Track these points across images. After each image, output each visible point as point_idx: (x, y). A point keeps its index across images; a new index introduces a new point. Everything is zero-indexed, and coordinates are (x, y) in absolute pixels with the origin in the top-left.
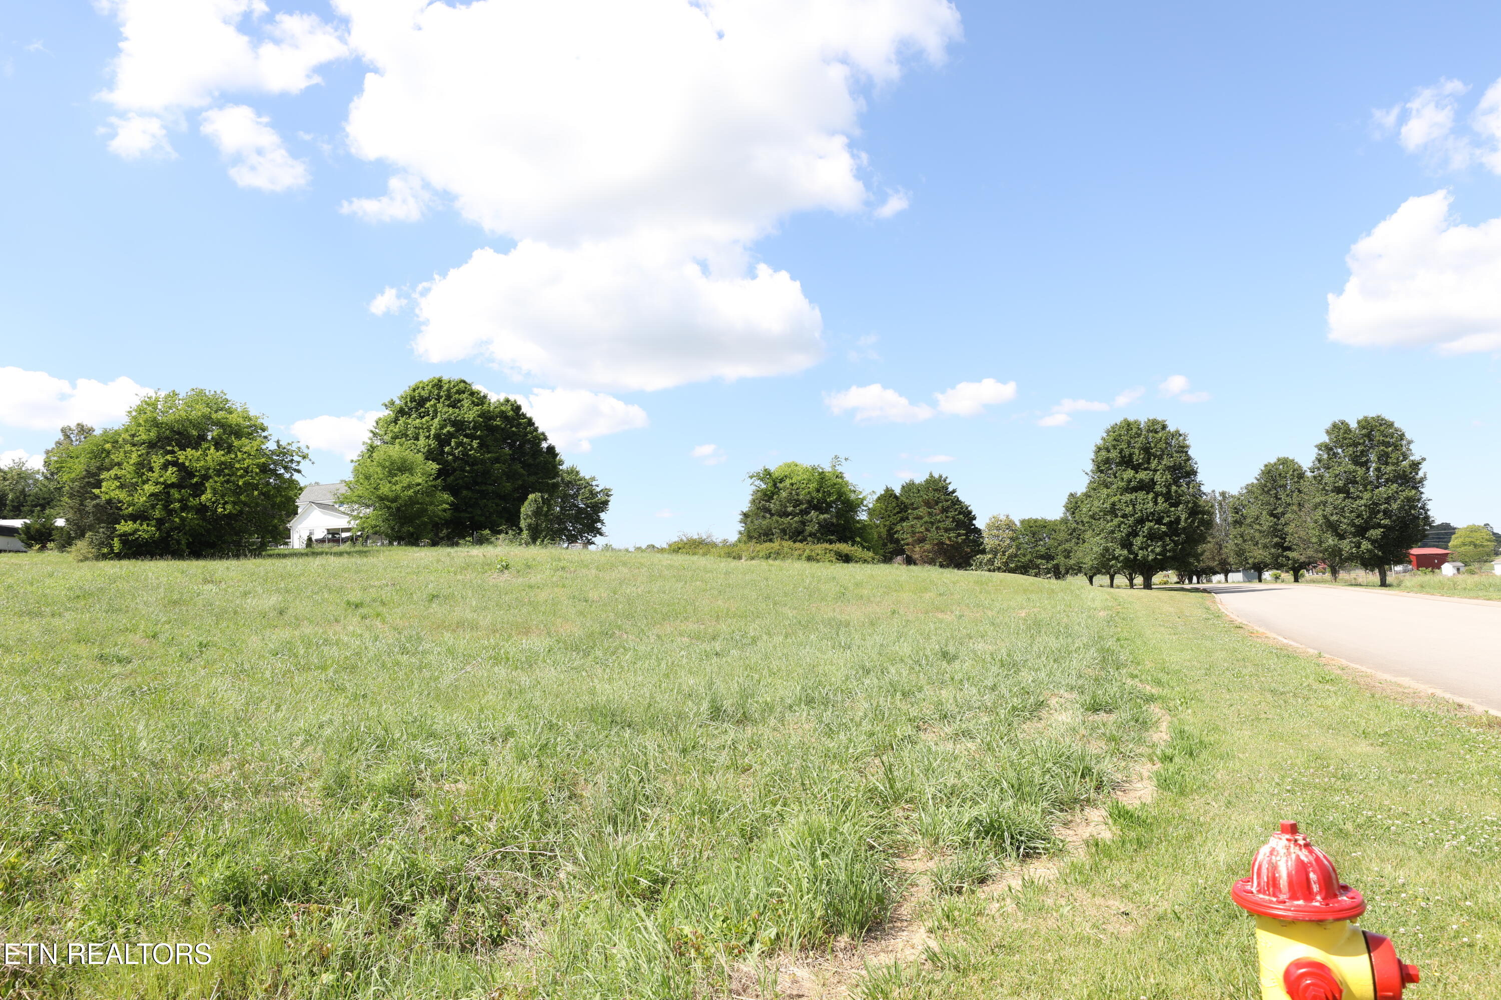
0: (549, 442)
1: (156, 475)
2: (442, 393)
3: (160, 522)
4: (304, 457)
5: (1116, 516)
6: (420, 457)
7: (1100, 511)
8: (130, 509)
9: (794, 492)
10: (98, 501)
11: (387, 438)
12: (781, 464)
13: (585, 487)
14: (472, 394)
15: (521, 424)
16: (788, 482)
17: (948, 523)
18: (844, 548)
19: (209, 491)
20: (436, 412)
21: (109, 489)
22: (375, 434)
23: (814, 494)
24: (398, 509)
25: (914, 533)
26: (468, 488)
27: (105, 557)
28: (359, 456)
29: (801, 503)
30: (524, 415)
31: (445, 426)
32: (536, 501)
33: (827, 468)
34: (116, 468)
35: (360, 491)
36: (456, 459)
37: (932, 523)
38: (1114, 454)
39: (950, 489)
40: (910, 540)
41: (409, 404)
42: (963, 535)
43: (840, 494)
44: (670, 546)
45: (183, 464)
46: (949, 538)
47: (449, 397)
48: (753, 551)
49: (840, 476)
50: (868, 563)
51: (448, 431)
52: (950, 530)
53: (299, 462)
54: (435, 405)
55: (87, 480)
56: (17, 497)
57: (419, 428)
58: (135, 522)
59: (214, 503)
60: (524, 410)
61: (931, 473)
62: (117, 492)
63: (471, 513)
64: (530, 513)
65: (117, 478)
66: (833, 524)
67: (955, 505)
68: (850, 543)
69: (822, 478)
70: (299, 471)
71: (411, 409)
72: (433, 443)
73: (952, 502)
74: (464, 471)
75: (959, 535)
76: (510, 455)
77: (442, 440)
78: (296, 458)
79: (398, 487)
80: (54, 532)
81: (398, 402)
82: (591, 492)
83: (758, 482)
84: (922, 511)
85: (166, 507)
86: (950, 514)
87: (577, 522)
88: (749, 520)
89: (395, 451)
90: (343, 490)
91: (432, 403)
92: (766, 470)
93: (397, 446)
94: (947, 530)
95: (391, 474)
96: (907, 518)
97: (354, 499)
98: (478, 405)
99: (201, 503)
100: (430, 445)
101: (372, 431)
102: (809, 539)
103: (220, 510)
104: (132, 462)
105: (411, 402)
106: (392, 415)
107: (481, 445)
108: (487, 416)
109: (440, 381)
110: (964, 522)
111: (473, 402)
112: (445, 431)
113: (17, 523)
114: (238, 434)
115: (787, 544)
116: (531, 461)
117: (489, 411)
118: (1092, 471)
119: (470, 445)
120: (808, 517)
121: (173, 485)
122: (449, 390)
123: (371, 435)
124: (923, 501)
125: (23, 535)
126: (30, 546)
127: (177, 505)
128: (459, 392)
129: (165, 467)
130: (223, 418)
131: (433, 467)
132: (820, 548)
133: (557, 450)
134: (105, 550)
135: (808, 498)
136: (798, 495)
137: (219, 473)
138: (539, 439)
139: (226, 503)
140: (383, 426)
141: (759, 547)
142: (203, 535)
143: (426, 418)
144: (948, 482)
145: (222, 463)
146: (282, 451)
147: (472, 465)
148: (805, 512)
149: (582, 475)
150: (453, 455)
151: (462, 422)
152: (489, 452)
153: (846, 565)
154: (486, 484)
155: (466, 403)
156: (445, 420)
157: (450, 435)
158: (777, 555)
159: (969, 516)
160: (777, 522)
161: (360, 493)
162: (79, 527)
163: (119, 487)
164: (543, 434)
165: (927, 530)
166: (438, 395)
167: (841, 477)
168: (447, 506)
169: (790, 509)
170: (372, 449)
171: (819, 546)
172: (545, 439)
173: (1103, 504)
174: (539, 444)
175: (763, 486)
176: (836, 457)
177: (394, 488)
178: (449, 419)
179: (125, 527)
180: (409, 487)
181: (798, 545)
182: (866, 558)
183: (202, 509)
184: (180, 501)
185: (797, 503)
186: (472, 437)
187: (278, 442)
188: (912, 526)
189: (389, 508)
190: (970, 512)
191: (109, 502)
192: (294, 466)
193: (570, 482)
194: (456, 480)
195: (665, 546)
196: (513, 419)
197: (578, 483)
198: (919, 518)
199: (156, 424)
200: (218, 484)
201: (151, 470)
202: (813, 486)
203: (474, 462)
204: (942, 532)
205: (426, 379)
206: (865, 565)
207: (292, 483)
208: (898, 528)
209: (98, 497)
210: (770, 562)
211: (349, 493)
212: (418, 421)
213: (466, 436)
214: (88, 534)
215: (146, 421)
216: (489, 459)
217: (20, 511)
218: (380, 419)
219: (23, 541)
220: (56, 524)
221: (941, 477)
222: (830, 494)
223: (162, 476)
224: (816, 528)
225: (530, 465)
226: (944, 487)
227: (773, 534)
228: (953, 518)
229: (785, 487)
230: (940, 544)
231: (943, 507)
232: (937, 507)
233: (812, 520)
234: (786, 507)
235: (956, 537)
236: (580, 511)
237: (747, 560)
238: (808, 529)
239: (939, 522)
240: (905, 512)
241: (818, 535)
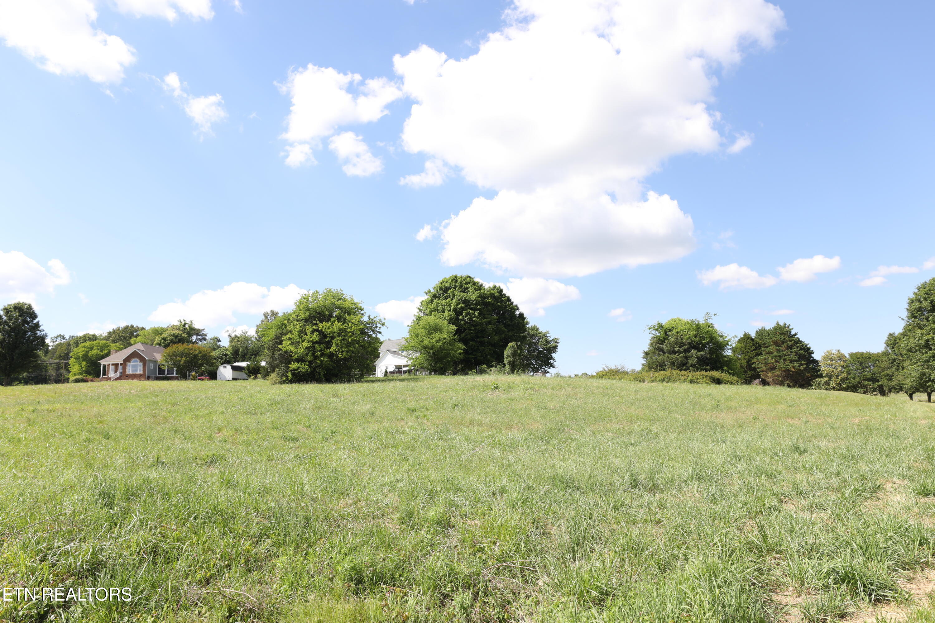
0: (520, 311)
2: (457, 284)
3: (311, 363)
4: (383, 325)
5: (931, 349)
6: (446, 322)
7: (916, 346)
8: (296, 356)
9: (679, 338)
10: (281, 352)
11: (427, 312)
12: (669, 319)
13: (543, 338)
14: (474, 284)
15: (503, 300)
16: (675, 331)
17: (792, 356)
18: (716, 374)
19: (334, 345)
20: (454, 296)
21: (286, 346)
22: (420, 310)
23: (693, 339)
24: (434, 353)
25: (766, 364)
26: (473, 340)
27: (283, 382)
28: (412, 323)
29: (684, 345)
30: (505, 295)
31: (459, 304)
32: (513, 347)
33: (702, 321)
34: (289, 333)
35: (413, 343)
36: (466, 323)
37: (780, 357)
38: (925, 304)
39: (793, 332)
40: (764, 368)
41: (439, 292)
42: (804, 364)
43: (712, 339)
44: (597, 374)
45: (322, 330)
46: (794, 367)
47: (461, 286)
48: (652, 377)
49: (711, 326)
50: (734, 384)
51: (461, 307)
52: (794, 361)
53: (380, 328)
54: (453, 291)
55: (275, 341)
56: (244, 351)
57: (445, 306)
58: (298, 363)
59: (337, 352)
60: (505, 292)
61: (777, 323)
62: (290, 347)
63: (475, 355)
64: (510, 354)
65: (290, 339)
66: (707, 358)
67: (797, 343)
68: (720, 371)
69: (699, 328)
70: (380, 333)
71: (440, 295)
72: (453, 314)
73: (795, 342)
74: (471, 330)
75: (801, 364)
76: (497, 319)
77: (458, 312)
78: (379, 325)
79: (434, 341)
80: (260, 369)
81: (432, 291)
82: (546, 340)
83: (654, 332)
84: (773, 348)
85: (313, 354)
86: (793, 350)
87: (538, 359)
88: (649, 356)
89: (432, 319)
90: (404, 343)
91: (452, 290)
92: (659, 324)
93: (433, 317)
94: (791, 361)
95: (430, 333)
96: (761, 354)
97: (410, 348)
98: (478, 290)
99: (330, 352)
100: (451, 315)
101: (419, 308)
102: (691, 368)
103: (340, 356)
104: (297, 330)
105: (440, 290)
106: (430, 298)
107: (480, 314)
108: (483, 297)
109: (456, 277)
110: (804, 356)
111: (475, 289)
112: (459, 306)
113: (244, 364)
114: (349, 313)
115: (676, 372)
116: (509, 323)
117: (484, 293)
118: (908, 317)
119: (474, 314)
120: (690, 354)
121: (316, 342)
122: (461, 282)
123: (418, 310)
124: (773, 341)
125: (246, 371)
126: (250, 376)
127: (319, 353)
128: (467, 283)
129: (312, 332)
130: (341, 304)
131: (453, 328)
132: (699, 374)
133: (525, 316)
134: (284, 379)
135: (689, 341)
136: (682, 339)
137: (339, 335)
138: (514, 309)
139: (343, 351)
140: (424, 305)
141: (656, 374)
142: (332, 370)
143: (449, 299)
144: (790, 328)
145: (341, 329)
146: (371, 322)
147: (475, 326)
148: (688, 351)
149: (540, 330)
150: (464, 320)
151: (469, 301)
152: (485, 318)
153: (718, 386)
154: (483, 337)
155: (471, 290)
156: (459, 300)
157: (462, 309)
158: (669, 379)
159: (808, 351)
160: (668, 357)
161: (413, 344)
162: (272, 366)
163: (291, 344)
164: (516, 306)
165: (777, 361)
166: (455, 285)
167: (712, 327)
168: (461, 351)
169: (677, 349)
170: (419, 318)
172: (518, 309)
173: (919, 341)
174: (514, 312)
175: (658, 334)
176: (708, 314)
177: (431, 341)
178: (462, 299)
179: (293, 366)
180: (440, 340)
181: (683, 372)
182: (732, 381)
183: (331, 355)
184: (320, 351)
185: (682, 345)
186: (475, 309)
187: (369, 316)
188: (765, 359)
189: (429, 353)
190: (809, 349)
191: (286, 352)
192: (377, 330)
193: (533, 335)
194: (466, 335)
195: (594, 374)
196: (498, 297)
197: (538, 335)
198: (770, 353)
199: (308, 309)
200: (339, 341)
201: (306, 334)
202: (692, 333)
203: (476, 325)
204: (788, 363)
205: (448, 277)
206: (732, 385)
207: (377, 339)
208: (755, 360)
209: (281, 350)
210: (665, 384)
211: (407, 344)
212: (444, 301)
213: (471, 309)
214: (276, 370)
215: (303, 308)
216: (485, 322)
217: (245, 358)
218: (423, 301)
219: (246, 374)
220: (262, 365)
221: (785, 324)
222: (704, 338)
223: (311, 338)
224: (695, 361)
225: (509, 325)
226: (787, 332)
227: (666, 366)
228: (796, 353)
229: (673, 334)
230: (787, 371)
231: (787, 345)
232: (783, 346)
233: (692, 356)
234: (674, 347)
235: (799, 366)
236: (540, 352)
237: (648, 383)
238: (690, 362)
239: (785, 355)
240: (759, 349)
241: (697, 365)
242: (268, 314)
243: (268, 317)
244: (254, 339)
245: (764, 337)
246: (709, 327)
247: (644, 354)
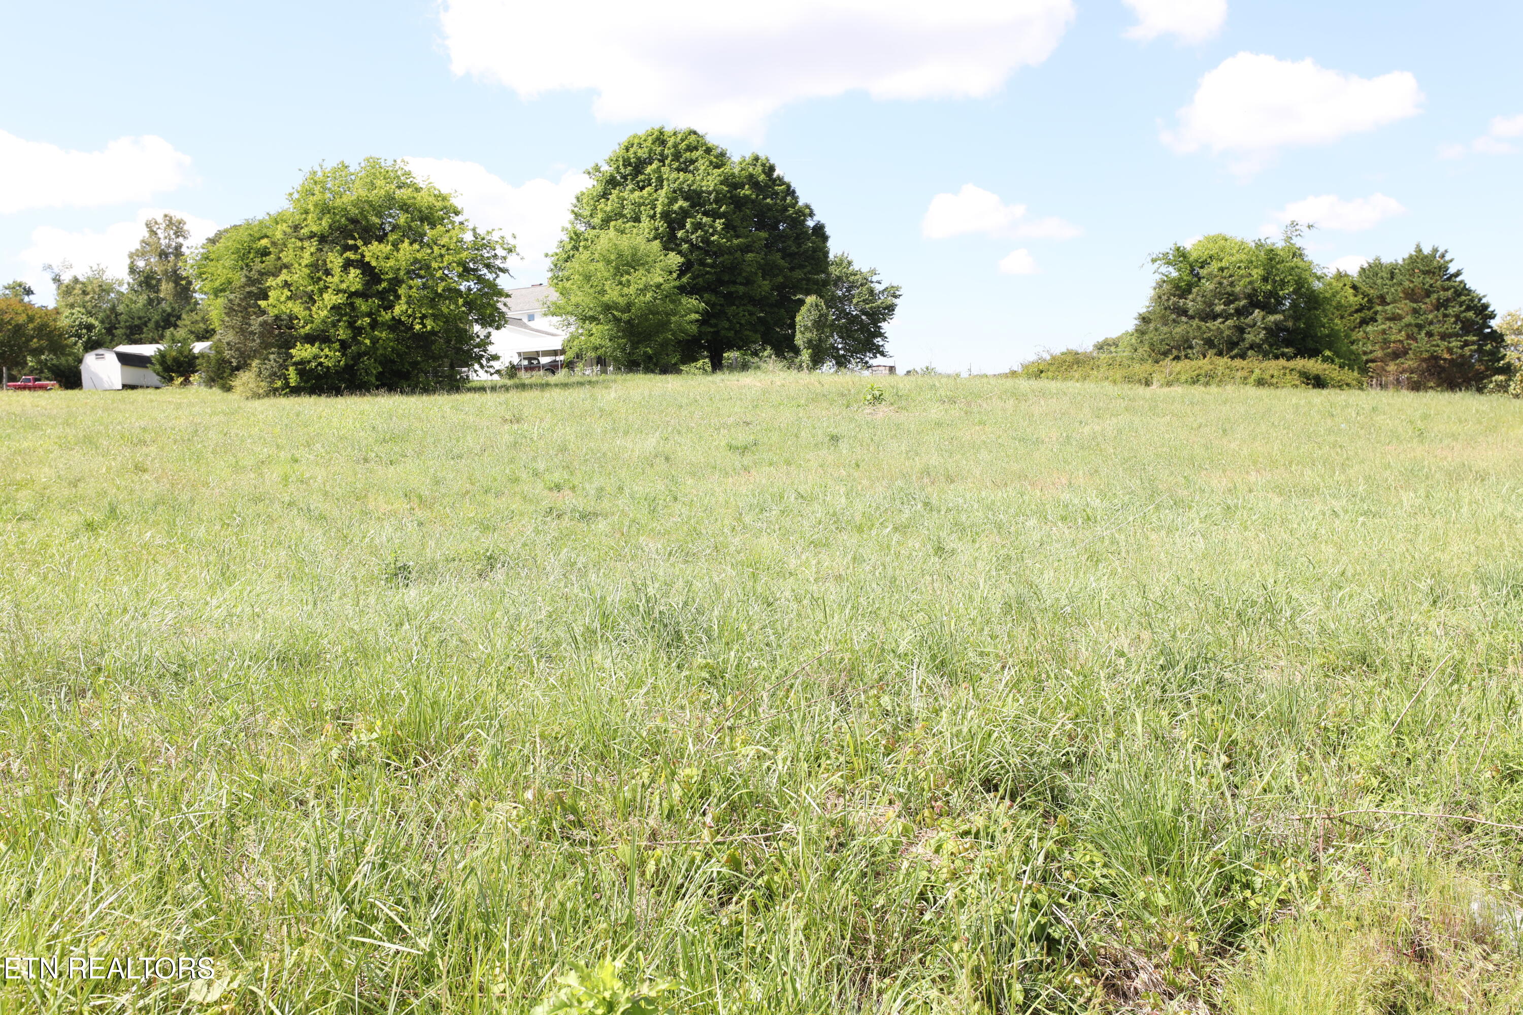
0: (815, 218)
1: (336, 279)
2: (666, 152)
3: (344, 345)
4: (510, 251)
6: (650, 245)
8: (308, 328)
9: (1225, 282)
10: (265, 317)
11: (596, 221)
12: (1201, 238)
13: (862, 285)
14: (708, 151)
15: (777, 194)
16: (1214, 266)
17: (1450, 326)
18: (1313, 365)
19: (403, 300)
20: (660, 180)
21: (278, 303)
22: (577, 216)
23: (1258, 284)
24: (628, 322)
25: (1386, 342)
26: (710, 289)
27: (273, 392)
29: (1238, 298)
30: (780, 181)
31: (675, 200)
32: (817, 305)
33: (1276, 240)
34: (285, 271)
35: (577, 297)
37: (1420, 327)
39: (1452, 270)
40: (1379, 354)
41: (622, 171)
42: (1473, 343)
43: (1300, 283)
44: (1025, 367)
46: (1450, 350)
47: (677, 156)
48: (1170, 375)
49: (1297, 254)
51: (681, 208)
52: (1451, 336)
53: (504, 258)
54: (659, 168)
55: (248, 289)
57: (640, 205)
58: (313, 345)
59: (409, 317)
60: (779, 172)
61: (1418, 246)
62: (290, 304)
63: (716, 325)
64: (809, 324)
65: (287, 285)
66: (1286, 329)
67: (1459, 295)
68: (1318, 358)
69: (1271, 259)
70: (504, 270)
71: (625, 177)
72: (662, 226)
73: (1456, 291)
74: (704, 265)
75: (1466, 344)
76: (766, 239)
77: (673, 221)
78: (500, 252)
79: (632, 290)
80: (197, 362)
81: (605, 167)
82: (871, 292)
83: (1164, 269)
84: (1403, 307)
85: (351, 325)
86: (1450, 311)
87: (849, 336)
88: (1151, 326)
89: (607, 239)
90: (554, 296)
91: (654, 166)
92: (1178, 249)
93: (612, 233)
94: (1444, 337)
95: (618, 272)
96: (1373, 319)
97: (570, 309)
98: (717, 167)
99: (393, 318)
100: (657, 229)
101: (573, 211)
102: (1250, 353)
103: (418, 327)
104: (305, 262)
105: (625, 166)
106: (600, 188)
107: (727, 226)
108: (732, 183)
109: (662, 133)
110: (1474, 323)
111: (711, 162)
112: (676, 207)
114: (430, 219)
115: (1220, 361)
116: (794, 249)
117: (733, 175)
119: (711, 226)
120: (1249, 320)
121: (356, 294)
122: (675, 146)
123: (572, 216)
124: (1403, 292)
125: (158, 367)
126: (169, 380)
127: (368, 320)
128: (690, 149)
129: (345, 268)
130: (409, 198)
131: (675, 259)
132: (1273, 366)
133: (828, 231)
134: (278, 384)
135: (1248, 290)
136: (1232, 284)
137: (412, 274)
138: (804, 215)
139: (424, 317)
140: (588, 203)
141: (1175, 367)
142: (393, 362)
143: (648, 189)
144: (1447, 258)
145: (416, 261)
146: (480, 244)
147: (715, 255)
148: (1244, 312)
149: (856, 267)
150: (688, 241)
151: (698, 194)
152: (738, 237)
153: (1317, 391)
154: (735, 283)
155: (702, 165)
156: (675, 192)
157: (684, 214)
158: (1208, 379)
159: (1483, 312)
160: (1199, 328)
161: (578, 300)
162: (242, 354)
163: (289, 298)
164: (808, 206)
165: (1409, 337)
166: (662, 154)
167: (1301, 255)
168: (697, 316)
169: (1219, 308)
170: (576, 237)
171: (1273, 363)
172: (811, 214)
174: (802, 223)
175: (1175, 274)
176: (1294, 225)
177: (626, 290)
178: (681, 190)
179: (303, 352)
180: (643, 291)
181: (1238, 362)
183: (396, 325)
184: (369, 315)
185: (1231, 298)
186: (715, 215)
187: (474, 230)
188: (1384, 332)
189: (617, 320)
190: (1485, 307)
191: (277, 318)
192: (498, 262)
193: (839, 278)
196: (766, 185)
197: (852, 278)
198: (1395, 318)
199: (325, 209)
200: (414, 290)
201: (328, 273)
202: (1257, 273)
203: (719, 251)
204: (1437, 340)
205: (641, 132)
207: (498, 287)
208: (1355, 335)
209: (265, 312)
210: (1199, 388)
211: (562, 302)
212: (637, 193)
213: (705, 214)
214: (255, 363)
215: (315, 206)
216: (738, 245)
218: (582, 194)
219: (158, 374)
220: (196, 351)
221: (1435, 250)
222: (1283, 283)
223: (342, 282)
224: (1262, 335)
225: (792, 255)
226: (1440, 268)
227: (1191, 347)
228: (1457, 317)
229: (1210, 274)
230: (1435, 358)
231: (1438, 299)
232: (1427, 300)
233: (1255, 325)
234: (1211, 304)
235: (1462, 347)
236: (853, 320)
237: (1162, 386)
238: (1250, 337)
239: (1431, 323)
240: (1369, 309)
241: (1266, 346)
242: (156, 223)
243: (159, 232)
244: (124, 289)
245: (1379, 281)
246: (1294, 255)
247: (1137, 322)
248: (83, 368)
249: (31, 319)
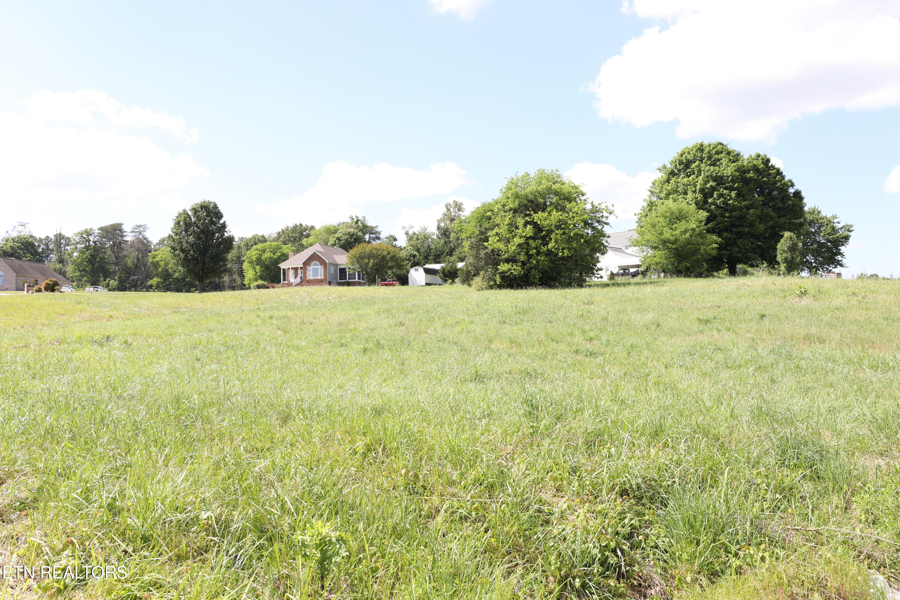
0: (795, 188)
1: (520, 231)
2: (704, 155)
3: (524, 263)
4: (611, 213)
6: (693, 207)
8: (506, 255)
10: (487, 250)
11: (663, 195)
13: (827, 225)
14: (729, 153)
15: (770, 174)
19: (553, 241)
20: (700, 171)
21: (493, 243)
22: (652, 193)
24: (677, 249)
26: (726, 230)
27: (491, 287)
28: (641, 210)
30: (773, 167)
31: (708, 182)
32: (791, 238)
34: (497, 228)
35: (648, 236)
36: (718, 207)
41: (678, 167)
45: (536, 222)
47: (710, 158)
51: (711, 186)
53: (607, 217)
54: (699, 165)
55: (480, 237)
56: (426, 251)
57: (687, 185)
58: (509, 264)
59: (556, 249)
60: (772, 162)
62: (498, 244)
63: (730, 250)
64: (786, 249)
65: (497, 234)
70: (607, 224)
71: (679, 170)
72: (699, 196)
74: (724, 217)
76: (763, 201)
77: (706, 194)
78: (605, 214)
79: (677, 232)
80: (458, 272)
81: (669, 166)
82: (833, 228)
85: (527, 253)
87: (819, 255)
90: (636, 236)
91: (696, 164)
93: (671, 201)
95: (670, 223)
97: (644, 243)
98: (734, 162)
99: (548, 249)
100: (696, 198)
101: (650, 190)
103: (560, 254)
104: (506, 223)
105: (680, 165)
106: (665, 177)
107: (738, 195)
108: (742, 171)
109: (702, 145)
111: (730, 160)
112: (708, 186)
113: (437, 267)
114: (569, 199)
116: (780, 205)
117: (743, 166)
119: (729, 195)
121: (530, 238)
122: (709, 152)
123: (649, 193)
125: (441, 274)
126: (446, 281)
127: (535, 251)
128: (718, 153)
129: (525, 225)
130: (559, 189)
131: (703, 214)
133: (803, 194)
134: (492, 283)
137: (558, 227)
138: (787, 186)
139: (563, 249)
140: (658, 186)
143: (693, 176)
145: (560, 221)
146: (595, 210)
147: (731, 211)
149: (823, 214)
150: (715, 204)
151: (722, 178)
152: (745, 200)
154: (742, 226)
155: (724, 161)
156: (708, 177)
157: (713, 189)
161: (649, 238)
162: (476, 268)
163: (498, 241)
164: (790, 181)
166: (701, 157)
168: (716, 246)
170: (651, 205)
172: (792, 185)
174: (786, 190)
177: (674, 233)
178: (711, 176)
179: (503, 267)
180: (685, 232)
183: (549, 254)
184: (536, 248)
186: (731, 189)
187: (592, 203)
189: (670, 249)
191: (493, 251)
192: (604, 220)
193: (812, 221)
194: (718, 224)
196: (764, 170)
197: (820, 221)
199: (517, 196)
200: (559, 235)
201: (517, 228)
203: (733, 209)
205: (690, 146)
207: (602, 234)
209: (487, 248)
211: (640, 239)
212: (686, 179)
213: (726, 188)
214: (482, 273)
215: (512, 195)
216: (745, 205)
217: (428, 259)
218: (656, 181)
219: (441, 278)
220: (458, 267)
223: (523, 232)
225: (779, 209)
236: (821, 245)
242: (450, 205)
243: (451, 209)
244: (435, 237)
248: (409, 275)
249: (389, 253)
